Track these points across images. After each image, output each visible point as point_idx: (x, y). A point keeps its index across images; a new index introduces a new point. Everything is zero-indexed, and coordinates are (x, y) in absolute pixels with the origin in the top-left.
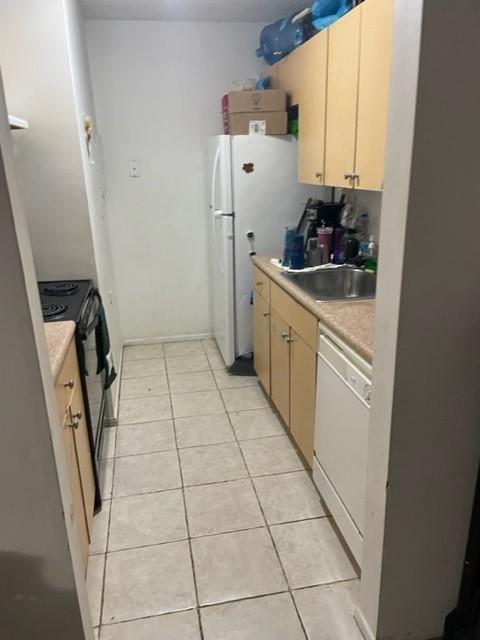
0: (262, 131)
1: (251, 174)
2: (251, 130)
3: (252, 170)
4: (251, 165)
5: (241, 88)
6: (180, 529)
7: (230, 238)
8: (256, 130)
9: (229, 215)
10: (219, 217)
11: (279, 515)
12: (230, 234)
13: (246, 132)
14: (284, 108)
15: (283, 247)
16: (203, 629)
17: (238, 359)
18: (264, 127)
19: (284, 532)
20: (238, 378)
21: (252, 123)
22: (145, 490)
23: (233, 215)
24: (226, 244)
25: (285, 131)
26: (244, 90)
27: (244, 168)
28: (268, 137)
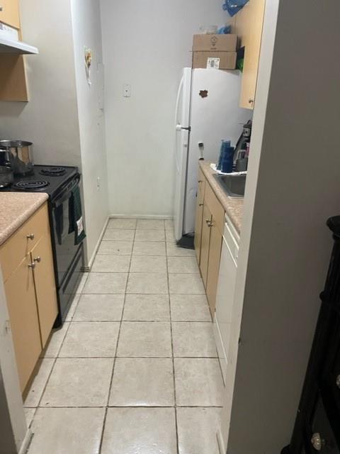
0: (216, 66)
1: (205, 98)
2: (209, 65)
3: (206, 96)
4: (206, 92)
5: (205, 33)
6: (111, 350)
7: (185, 146)
8: (212, 66)
9: (186, 129)
10: (178, 130)
11: (184, 351)
12: (186, 143)
13: (204, 66)
14: (235, 50)
15: (218, 155)
16: (106, 422)
17: (184, 236)
18: (218, 63)
19: (184, 364)
20: (183, 250)
21: (209, 60)
22: (94, 319)
23: (189, 129)
24: (183, 151)
25: (234, 67)
26: (208, 34)
27: (200, 94)
28: (221, 71)
